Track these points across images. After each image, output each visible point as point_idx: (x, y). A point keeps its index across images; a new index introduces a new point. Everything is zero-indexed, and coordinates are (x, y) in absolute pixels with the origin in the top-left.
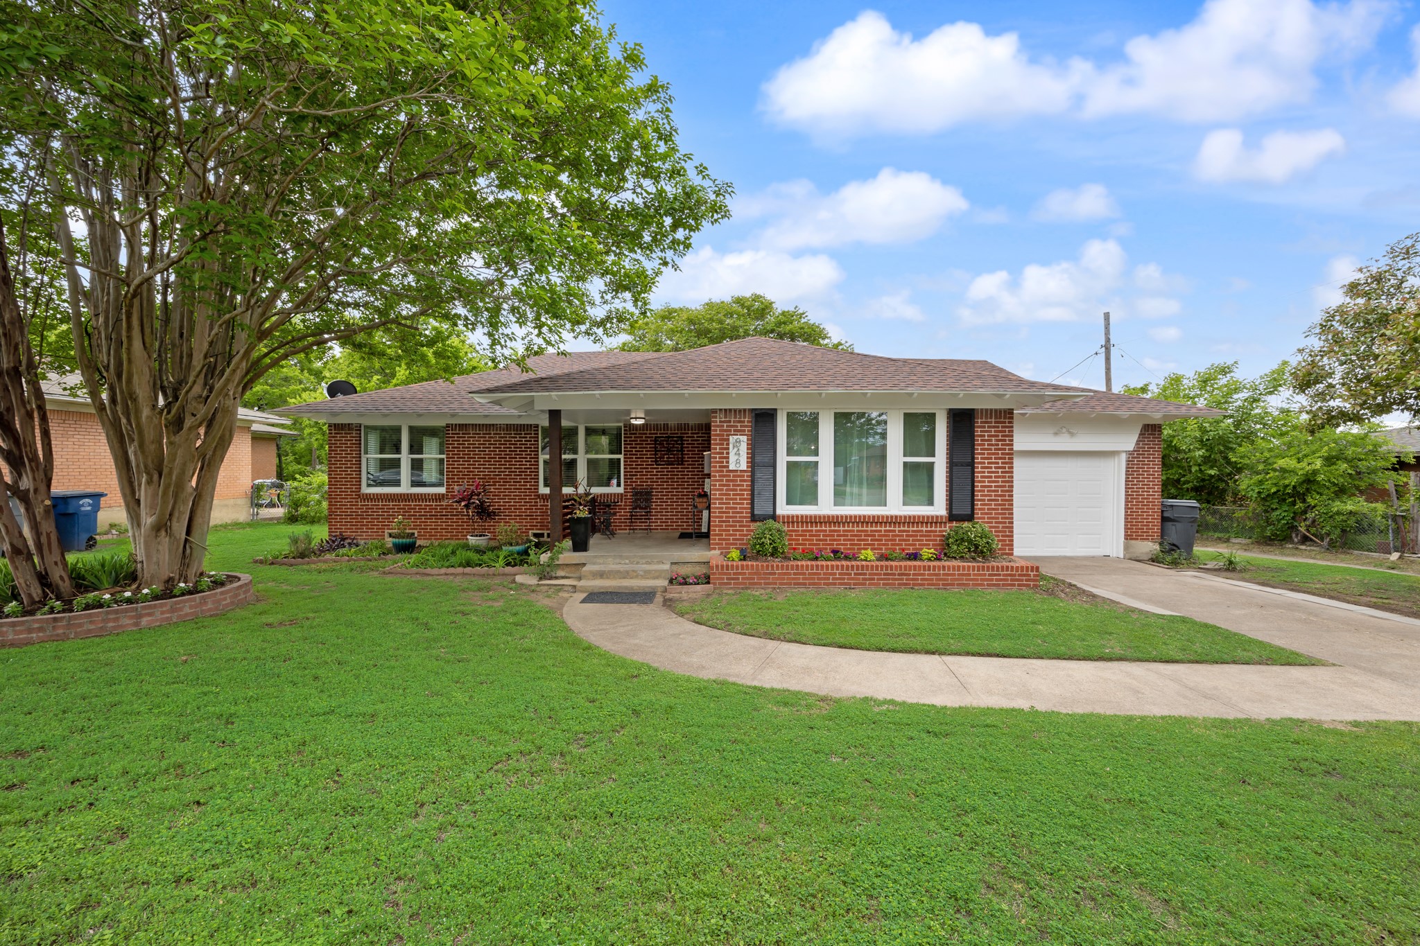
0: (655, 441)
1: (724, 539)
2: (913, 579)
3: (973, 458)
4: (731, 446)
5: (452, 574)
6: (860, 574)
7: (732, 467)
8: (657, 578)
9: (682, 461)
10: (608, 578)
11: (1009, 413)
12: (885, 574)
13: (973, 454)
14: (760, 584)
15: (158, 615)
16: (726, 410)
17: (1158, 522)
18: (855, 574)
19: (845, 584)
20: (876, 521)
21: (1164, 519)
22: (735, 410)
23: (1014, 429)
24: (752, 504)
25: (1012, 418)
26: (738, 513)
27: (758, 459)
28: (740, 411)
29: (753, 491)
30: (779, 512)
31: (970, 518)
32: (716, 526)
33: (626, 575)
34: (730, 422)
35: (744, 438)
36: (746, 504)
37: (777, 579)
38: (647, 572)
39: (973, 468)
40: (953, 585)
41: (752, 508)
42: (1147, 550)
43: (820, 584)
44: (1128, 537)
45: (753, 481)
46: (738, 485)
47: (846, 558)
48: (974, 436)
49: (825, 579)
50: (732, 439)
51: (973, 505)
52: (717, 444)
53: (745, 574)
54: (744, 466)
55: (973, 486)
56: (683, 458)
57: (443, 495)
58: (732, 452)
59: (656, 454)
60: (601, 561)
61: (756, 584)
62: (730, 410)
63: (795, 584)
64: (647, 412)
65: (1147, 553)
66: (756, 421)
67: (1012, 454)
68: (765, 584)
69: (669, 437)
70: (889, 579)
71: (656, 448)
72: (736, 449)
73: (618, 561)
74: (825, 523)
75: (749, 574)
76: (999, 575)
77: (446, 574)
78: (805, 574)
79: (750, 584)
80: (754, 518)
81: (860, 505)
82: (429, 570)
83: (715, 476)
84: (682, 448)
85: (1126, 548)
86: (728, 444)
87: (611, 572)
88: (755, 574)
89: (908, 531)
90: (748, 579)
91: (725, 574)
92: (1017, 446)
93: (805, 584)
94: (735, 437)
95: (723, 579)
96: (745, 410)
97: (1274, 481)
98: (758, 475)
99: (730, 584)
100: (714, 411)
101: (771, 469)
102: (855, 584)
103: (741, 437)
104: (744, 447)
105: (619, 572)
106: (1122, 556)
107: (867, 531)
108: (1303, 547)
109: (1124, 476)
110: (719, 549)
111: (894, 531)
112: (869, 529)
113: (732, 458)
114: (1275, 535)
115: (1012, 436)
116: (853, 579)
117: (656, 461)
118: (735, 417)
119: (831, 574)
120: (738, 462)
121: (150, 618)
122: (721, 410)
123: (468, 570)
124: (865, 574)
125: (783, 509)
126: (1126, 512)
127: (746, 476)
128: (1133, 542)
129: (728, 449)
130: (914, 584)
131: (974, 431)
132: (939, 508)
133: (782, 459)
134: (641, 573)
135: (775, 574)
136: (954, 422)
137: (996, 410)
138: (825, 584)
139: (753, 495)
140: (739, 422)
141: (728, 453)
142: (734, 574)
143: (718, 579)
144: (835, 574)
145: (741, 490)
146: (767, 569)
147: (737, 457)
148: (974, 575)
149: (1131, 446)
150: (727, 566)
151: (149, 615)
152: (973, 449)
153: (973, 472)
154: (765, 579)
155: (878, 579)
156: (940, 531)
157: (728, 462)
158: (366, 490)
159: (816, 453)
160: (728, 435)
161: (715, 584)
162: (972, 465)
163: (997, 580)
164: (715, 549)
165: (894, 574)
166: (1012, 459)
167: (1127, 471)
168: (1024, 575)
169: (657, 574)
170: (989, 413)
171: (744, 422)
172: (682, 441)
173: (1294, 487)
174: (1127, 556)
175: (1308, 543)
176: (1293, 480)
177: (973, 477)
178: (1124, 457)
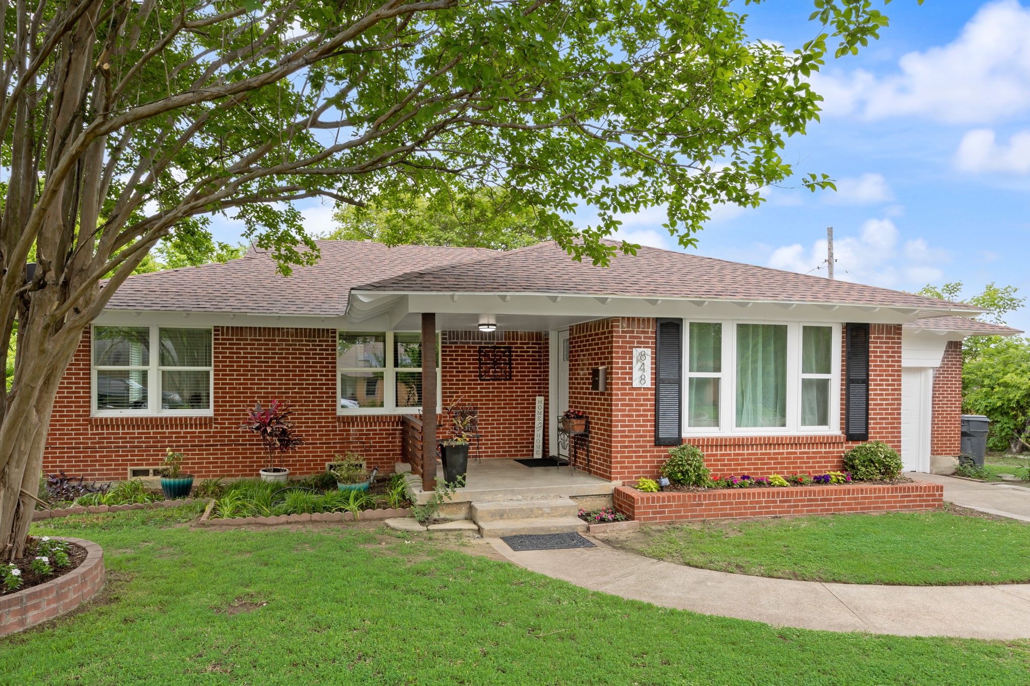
0: (480, 351)
1: (626, 467)
2: (834, 505)
3: (868, 375)
4: (634, 360)
5: (297, 522)
6: (785, 501)
7: (636, 384)
8: (565, 515)
9: (510, 376)
10: (509, 518)
11: (898, 328)
12: (809, 500)
13: (867, 370)
14: (687, 517)
15: (45, 608)
16: (628, 318)
17: (958, 437)
18: (781, 501)
19: (771, 513)
20: (779, 442)
21: (964, 434)
22: (639, 319)
23: (902, 345)
24: (656, 426)
25: (900, 334)
26: (642, 436)
27: (663, 375)
28: (644, 320)
29: (657, 410)
30: (684, 435)
31: (864, 437)
32: (618, 452)
33: (529, 513)
34: (633, 332)
35: (649, 351)
36: (650, 427)
37: (705, 510)
38: (554, 509)
39: (868, 385)
40: (869, 508)
41: (656, 431)
42: (951, 464)
43: (746, 514)
44: (934, 452)
45: (657, 400)
46: (642, 405)
47: (759, 483)
48: (868, 352)
49: (751, 508)
50: (636, 352)
51: (867, 424)
52: (619, 358)
53: (671, 506)
54: (648, 383)
55: (867, 404)
56: (511, 372)
57: (211, 418)
58: (636, 366)
59: (480, 368)
60: (490, 498)
61: (682, 517)
62: (633, 319)
63: (722, 515)
64: (499, 318)
65: (950, 468)
66: (661, 332)
67: (900, 371)
68: (692, 516)
69: (495, 348)
70: (812, 505)
71: (480, 360)
72: (640, 364)
73: (509, 497)
74: (730, 446)
75: (676, 506)
76: (910, 496)
77: (288, 523)
78: (731, 503)
79: (677, 517)
80: (658, 442)
81: (755, 425)
82: (261, 519)
83: (617, 395)
84: (510, 360)
85: (933, 463)
86: (631, 358)
87: (512, 511)
88: (682, 506)
89: (808, 453)
90: (674, 512)
91: (650, 507)
92: (905, 363)
93: (731, 515)
94: (640, 350)
95: (648, 513)
96: (649, 319)
97: (999, 396)
98: (662, 393)
99: (655, 518)
100: (616, 319)
101: (676, 387)
102: (780, 512)
103: (645, 350)
104: (648, 362)
105: (521, 510)
106: (928, 471)
107: (769, 454)
108: (1021, 457)
109: (931, 392)
110: (621, 478)
111: (796, 453)
112: (772, 451)
113: (636, 374)
114: (996, 446)
115: (900, 352)
116: (778, 507)
117: (480, 376)
118: (639, 327)
119: (757, 502)
120: (642, 378)
121: (35, 612)
122: (623, 318)
123: (316, 516)
124: (790, 501)
125: (689, 432)
126: (933, 427)
127: (650, 395)
128: (939, 457)
129: (631, 363)
130: (835, 510)
131: (868, 347)
132: (834, 428)
133: (687, 375)
134: (547, 510)
135: (701, 505)
136: (852, 337)
137: (887, 325)
138: (751, 514)
139: (656, 416)
140: (643, 332)
141: (631, 368)
142: (660, 507)
143: (644, 513)
144: (761, 502)
145: (644, 410)
146: (695, 500)
147: (640, 373)
148: (889, 497)
149: (938, 363)
150: (648, 499)
151: (36, 607)
152: (868, 366)
153: (868, 390)
154: (691, 511)
155: (802, 506)
156: (838, 452)
157: (631, 379)
158: (98, 413)
159: (718, 369)
160: (631, 348)
161: (639, 519)
162: (866, 382)
163: (908, 502)
164: (616, 479)
165: (816, 500)
166: (899, 376)
167: (934, 387)
168: (931, 496)
169: (566, 511)
170: (882, 328)
171: (647, 333)
172: (510, 352)
173: (1018, 402)
174: (934, 471)
175: (1025, 453)
176: (1015, 395)
177: (867, 395)
178: (931, 373)
